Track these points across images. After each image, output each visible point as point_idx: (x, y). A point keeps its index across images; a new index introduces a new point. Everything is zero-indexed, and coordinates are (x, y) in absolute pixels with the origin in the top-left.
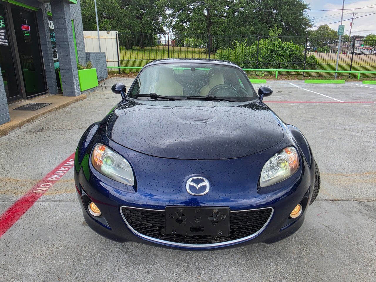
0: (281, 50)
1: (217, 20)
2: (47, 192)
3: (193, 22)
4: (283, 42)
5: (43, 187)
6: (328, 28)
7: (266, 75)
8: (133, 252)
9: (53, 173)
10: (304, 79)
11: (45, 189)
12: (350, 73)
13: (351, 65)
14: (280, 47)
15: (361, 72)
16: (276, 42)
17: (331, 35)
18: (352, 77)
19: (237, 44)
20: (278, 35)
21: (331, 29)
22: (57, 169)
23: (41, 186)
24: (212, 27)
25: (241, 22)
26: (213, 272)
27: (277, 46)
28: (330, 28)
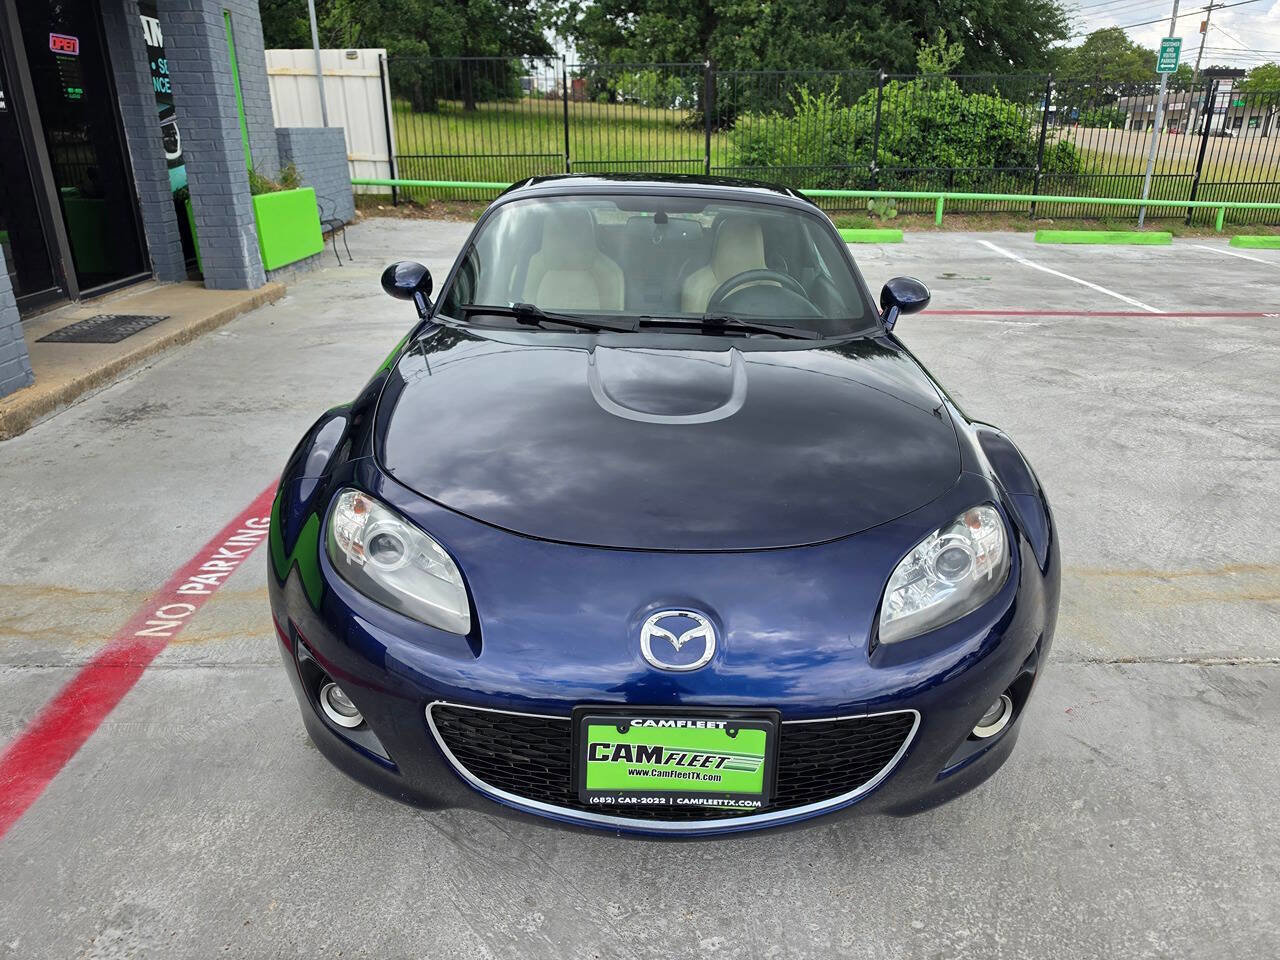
0: (957, 123)
1: (735, 7)
2: (180, 636)
3: (651, 14)
4: (967, 93)
5: (164, 616)
6: (1124, 39)
7: (901, 213)
8: (476, 837)
9: (193, 568)
10: (1035, 229)
11: (173, 624)
12: (1191, 209)
13: (1196, 182)
14: (954, 109)
15: (1230, 204)
16: (943, 93)
17: (1130, 64)
18: (1197, 222)
19: (806, 98)
20: (947, 68)
21: (1132, 42)
22: (207, 554)
23: (159, 614)
24: (716, 33)
25: (820, 15)
26: (735, 900)
27: (943, 107)
28: (1129, 40)
